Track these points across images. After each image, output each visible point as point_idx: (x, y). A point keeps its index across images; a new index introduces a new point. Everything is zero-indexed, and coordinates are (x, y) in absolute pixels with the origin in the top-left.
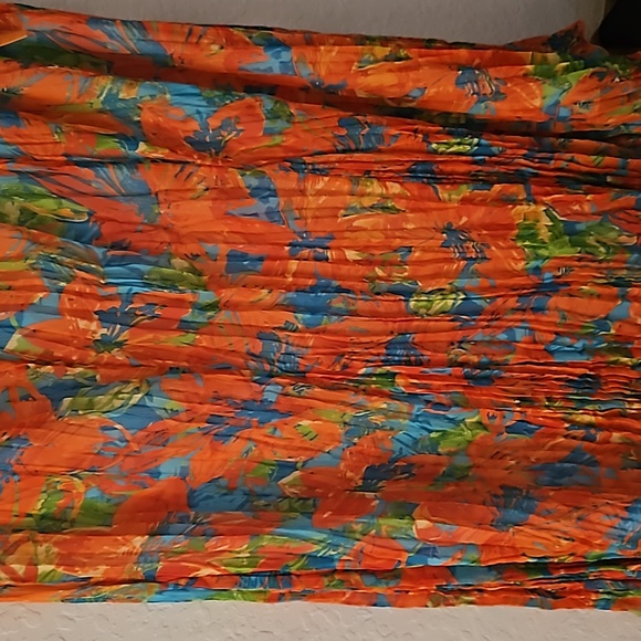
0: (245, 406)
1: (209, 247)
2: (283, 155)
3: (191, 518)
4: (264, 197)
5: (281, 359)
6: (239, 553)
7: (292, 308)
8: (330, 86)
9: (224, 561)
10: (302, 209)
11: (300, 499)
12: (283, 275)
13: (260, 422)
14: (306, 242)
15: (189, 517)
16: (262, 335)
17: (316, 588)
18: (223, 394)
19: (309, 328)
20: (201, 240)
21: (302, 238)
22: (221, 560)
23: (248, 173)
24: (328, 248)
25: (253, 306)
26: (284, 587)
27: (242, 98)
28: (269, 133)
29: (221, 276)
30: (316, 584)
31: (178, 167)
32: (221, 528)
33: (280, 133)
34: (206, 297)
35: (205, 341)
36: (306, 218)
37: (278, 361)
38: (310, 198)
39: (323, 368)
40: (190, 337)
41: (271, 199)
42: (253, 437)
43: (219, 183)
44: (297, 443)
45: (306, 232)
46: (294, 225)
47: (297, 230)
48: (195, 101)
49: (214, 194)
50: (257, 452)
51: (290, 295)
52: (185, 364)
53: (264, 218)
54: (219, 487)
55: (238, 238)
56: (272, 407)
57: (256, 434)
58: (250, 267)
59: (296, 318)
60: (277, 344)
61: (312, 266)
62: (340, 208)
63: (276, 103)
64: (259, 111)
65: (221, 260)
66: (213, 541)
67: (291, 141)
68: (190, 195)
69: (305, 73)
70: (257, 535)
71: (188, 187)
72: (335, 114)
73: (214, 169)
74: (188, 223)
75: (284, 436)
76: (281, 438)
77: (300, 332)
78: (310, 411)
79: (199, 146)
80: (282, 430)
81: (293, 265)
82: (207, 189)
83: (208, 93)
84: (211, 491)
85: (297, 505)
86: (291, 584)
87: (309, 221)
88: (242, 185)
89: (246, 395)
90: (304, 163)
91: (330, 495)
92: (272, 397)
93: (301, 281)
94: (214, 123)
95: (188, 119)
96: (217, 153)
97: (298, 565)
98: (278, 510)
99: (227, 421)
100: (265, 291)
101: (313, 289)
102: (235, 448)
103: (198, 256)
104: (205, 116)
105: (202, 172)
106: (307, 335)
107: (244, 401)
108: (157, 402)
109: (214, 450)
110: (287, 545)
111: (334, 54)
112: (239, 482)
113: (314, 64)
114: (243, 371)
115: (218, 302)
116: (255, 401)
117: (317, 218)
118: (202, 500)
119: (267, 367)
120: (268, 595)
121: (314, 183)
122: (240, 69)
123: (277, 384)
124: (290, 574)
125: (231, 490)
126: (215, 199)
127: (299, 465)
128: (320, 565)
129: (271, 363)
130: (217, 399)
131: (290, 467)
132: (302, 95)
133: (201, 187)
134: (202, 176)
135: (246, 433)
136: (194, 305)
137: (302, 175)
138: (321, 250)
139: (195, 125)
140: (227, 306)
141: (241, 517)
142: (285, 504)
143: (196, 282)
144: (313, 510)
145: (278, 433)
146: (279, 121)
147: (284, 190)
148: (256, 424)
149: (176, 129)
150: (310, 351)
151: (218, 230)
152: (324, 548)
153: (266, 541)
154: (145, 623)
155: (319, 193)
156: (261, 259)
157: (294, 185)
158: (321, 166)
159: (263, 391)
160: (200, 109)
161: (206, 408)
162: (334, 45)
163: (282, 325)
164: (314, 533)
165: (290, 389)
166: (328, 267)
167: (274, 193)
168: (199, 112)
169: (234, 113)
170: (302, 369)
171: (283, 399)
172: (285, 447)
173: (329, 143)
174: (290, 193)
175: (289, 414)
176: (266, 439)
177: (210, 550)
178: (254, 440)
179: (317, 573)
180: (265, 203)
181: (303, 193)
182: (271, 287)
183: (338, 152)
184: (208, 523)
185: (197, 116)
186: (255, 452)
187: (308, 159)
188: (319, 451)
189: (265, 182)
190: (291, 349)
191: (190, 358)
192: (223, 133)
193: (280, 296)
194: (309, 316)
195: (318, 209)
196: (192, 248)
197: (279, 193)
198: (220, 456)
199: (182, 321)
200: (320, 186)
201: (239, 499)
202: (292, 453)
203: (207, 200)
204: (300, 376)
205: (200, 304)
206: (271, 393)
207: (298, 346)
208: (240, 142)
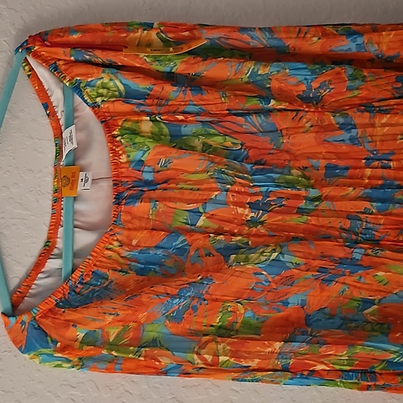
0: (341, 262)
1: (314, 162)
2: (359, 102)
3: (309, 333)
4: (348, 130)
5: (363, 232)
6: (341, 356)
7: (369, 199)
8: (389, 57)
9: (332, 361)
10: (373, 136)
11: (378, 324)
12: (362, 178)
13: (350, 272)
14: (376, 157)
15: (308, 332)
16: (349, 217)
17: (392, 384)
18: (327, 254)
19: (380, 212)
20: (308, 158)
21: (374, 154)
22: (330, 360)
23: (337, 115)
24: (391, 160)
25: (343, 198)
26: (371, 381)
27: (333, 68)
28: (350, 89)
29: (322, 180)
30: (393, 380)
31: (295, 113)
32: (328, 340)
33: (357, 89)
34: (313, 193)
35: (314, 221)
36: (376, 141)
37: (361, 234)
38: (378, 128)
39: (392, 238)
40: (305, 218)
41: (353, 130)
42: (346, 282)
43: (319, 122)
44: (375, 287)
45: (375, 150)
46: (368, 146)
47: (370, 149)
48: (304, 72)
49: (316, 129)
50: (349, 292)
51: (367, 191)
52: (302, 235)
53: (348, 142)
54: (324, 313)
55: (332, 156)
56: (359, 263)
57: (348, 280)
58: (341, 174)
59: (372, 205)
60: (360, 222)
61: (380, 172)
62: (398, 134)
63: (355, 69)
64: (344, 75)
65: (322, 170)
66: (324, 348)
67: (364, 93)
68: (302, 130)
69: (373, 49)
70: (352, 345)
71: (300, 125)
72: (393, 74)
73: (316, 114)
74: (301, 147)
75: (367, 282)
76: (364, 283)
77: (374, 214)
78: (383, 266)
79: (306, 100)
80: (365, 278)
81: (368, 172)
82: (312, 126)
83: (311, 67)
84: (320, 316)
85: (376, 328)
86: (375, 380)
87: (378, 143)
88: (334, 122)
89: (341, 255)
90: (373, 107)
91: (399, 322)
92: (358, 257)
93: (374, 182)
94: (315, 85)
95: (300, 83)
96: (317, 104)
97: (380, 367)
98: (364, 330)
99: (330, 271)
100: (351, 189)
101: (382, 187)
102: (335, 288)
103: (306, 168)
104: (310, 81)
105: (309, 116)
106: (380, 216)
107: (340, 258)
108: (287, 258)
109: (322, 290)
110: (372, 353)
111: (391, 36)
112: (338, 311)
113: (378, 44)
114: (338, 240)
115: (321, 196)
116: (347, 258)
117: (383, 141)
118: (314, 321)
119: (354, 237)
120: (360, 386)
121: (380, 119)
122: (330, 51)
123: (361, 248)
124: (375, 372)
125: (332, 316)
126: (317, 132)
127: (376, 301)
128: (396, 368)
129: (356, 234)
130: (323, 257)
131: (370, 303)
132: (369, 64)
133: (308, 125)
134: (309, 118)
135: (341, 279)
136: (306, 198)
137: (372, 114)
138: (386, 162)
139: (304, 87)
140: (327, 198)
141: (341, 334)
142: (369, 326)
143: (307, 184)
144: (388, 331)
145: (362, 280)
146: (357, 81)
147: (361, 124)
148: (348, 274)
149: (292, 90)
150: (382, 227)
151: (319, 151)
152: (398, 357)
153: (358, 349)
154: (281, 398)
155: (384, 125)
156: (347, 169)
157: (367, 121)
158: (385, 108)
159: (352, 252)
160: (307, 77)
161: (317, 263)
162: (392, 30)
163: (363, 210)
164: (391, 346)
165: (370, 251)
166: (391, 173)
167: (355, 127)
168: (306, 79)
169: (328, 78)
170: (377, 238)
171: (365, 258)
172: (367, 289)
173: (389, 93)
174: (365, 126)
175: (369, 267)
176: (355, 284)
177: (322, 354)
178: (347, 284)
179: (393, 373)
180: (349, 133)
181: (373, 125)
182: (355, 186)
183: (395, 98)
184: (320, 336)
185: (305, 82)
186: (348, 292)
187: (374, 104)
188: (390, 292)
189: (348, 120)
190: (369, 225)
191: (304, 231)
192: (321, 91)
193: (361, 192)
194: (380, 204)
195: (383, 135)
196: (304, 163)
197: (358, 127)
198: (326, 294)
199: (298, 208)
200: (384, 120)
201: (338, 322)
202: (372, 293)
203: (312, 132)
204: (375, 243)
205: (310, 198)
206: (357, 254)
207: (373, 224)
208: (331, 96)
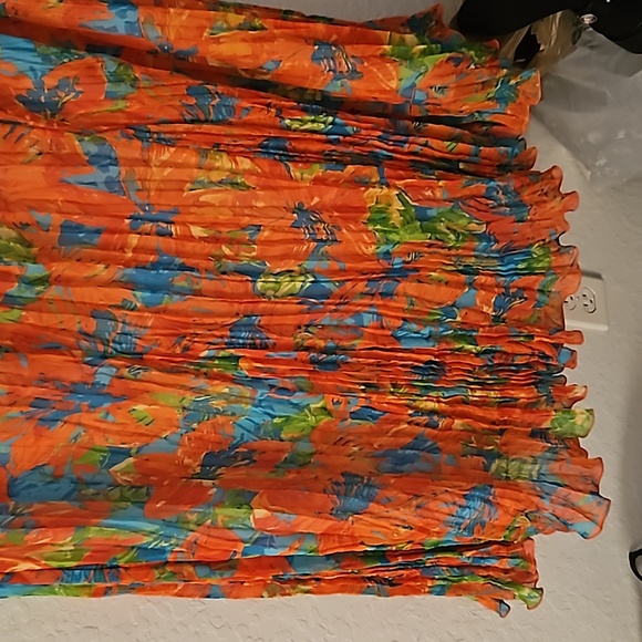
0: (73, 389)
1: (40, 216)
2: (126, 121)
3: (11, 509)
4: (103, 166)
5: (117, 339)
6: (62, 545)
7: (131, 285)
8: (180, 52)
9: (46, 555)
10: (146, 180)
11: (132, 487)
12: (122, 249)
13: (90, 406)
14: (148, 215)
15: (8, 507)
16: (96, 312)
17: (146, 582)
18: (51, 375)
19: (147, 307)
20: (31, 208)
21: (145, 211)
22: (41, 554)
23: (86, 138)
24: (172, 223)
25: (88, 282)
26: (110, 581)
27: (81, 57)
28: (111, 97)
29: (53, 248)
30: (146, 576)
31: (8, 128)
32: (43, 519)
33: (124, 98)
34: (35, 270)
35: (32, 318)
36: (149, 191)
37: (114, 341)
38: (154, 169)
39: (162, 350)
40: (16, 314)
41: (111, 167)
42: (83, 422)
43: (54, 148)
44: (131, 429)
45: (148, 205)
46: (135, 197)
47: (139, 201)
48: (28, 56)
49: (48, 159)
50: (87, 437)
51: (130, 271)
52: (9, 342)
53: (103, 187)
54: (44, 474)
55: (74, 208)
56: (105, 390)
57: (86, 418)
58: (86, 240)
59: (135, 296)
60: (113, 323)
61: (155, 241)
62: (187, 182)
63: (120, 65)
64: (100, 72)
65: (52, 231)
66: (33, 534)
67: (135, 107)
68: (21, 159)
69: (153, 35)
70: (82, 526)
71: (19, 150)
72: (184, 81)
73: (49, 132)
74: (19, 188)
75: (117, 421)
76: (113, 423)
77: (139, 311)
78: (147, 396)
79: (33, 106)
80: (115, 414)
81: (134, 239)
82: (40, 154)
83: (43, 48)
84: (36, 478)
85: (128, 494)
86: (118, 578)
87: (152, 193)
88: (80, 151)
89: (76, 377)
90: (149, 132)
91: (165, 483)
92: (105, 380)
93: (142, 257)
94: (50, 82)
95: (20, 75)
96: (53, 116)
97: (127, 558)
98: (108, 499)
99: (53, 405)
100: (101, 266)
101: (155, 266)
102: (62, 434)
103: (28, 225)
104: (39, 74)
105: (35, 135)
106: (146, 314)
107: (73, 383)
109: (39, 436)
110: (115, 537)
111: (184, 18)
112: (67, 469)
113: (163, 27)
114: (74, 352)
115: (49, 276)
116: (86, 383)
117: (161, 190)
118: (23, 489)
119: (101, 348)
120: (93, 589)
121: (159, 153)
122: (81, 26)
123: (111, 365)
124: (118, 567)
125: (57, 478)
126: (48, 165)
127: (133, 451)
128: (152, 558)
129: (106, 342)
130: (44, 380)
131: (123, 453)
132: (150, 58)
133: (33, 150)
134: (35, 140)
135: (75, 417)
136: (21, 279)
137: (146, 144)
138: (165, 225)
139: (29, 83)
140: (59, 280)
141: (67, 507)
142: (116, 493)
143: (25, 254)
144: (146, 499)
145: (110, 418)
146: (122, 85)
147: (126, 159)
148: (87, 408)
149: (7, 86)
150: (148, 331)
151: (51, 198)
152: (155, 540)
153: (93, 533)
155: (164, 165)
156: (98, 232)
157: (137, 154)
158: (168, 136)
159: (95, 373)
160: (35, 66)
161: (31, 391)
162: (186, 8)
163: (120, 304)
164: (146, 524)
165: (125, 372)
166: (172, 243)
167: (115, 162)
168: (32, 70)
169: (72, 73)
170: (139, 350)
171: (117, 382)
172: (118, 433)
173: (176, 112)
174: (132, 163)
175: (123, 397)
176: (97, 424)
177: (29, 543)
178: (83, 425)
179: (147, 566)
180: (104, 172)
181: (146, 163)
182: (108, 262)
183: (186, 122)
184: (32, 514)
185: (30, 73)
186: (84, 438)
187: (153, 128)
188: (155, 436)
189: (105, 150)
190: (127, 329)
191: (14, 336)
192: (59, 93)
193: (118, 272)
194: (149, 294)
195: (162, 181)
196: (21, 216)
197: (121, 162)
198: (45, 443)
199: (6, 295)
200: (166, 156)
201: (65, 486)
202: (126, 439)
203: (39, 164)
204: (137, 357)
205: (28, 278)
206: (104, 375)
207: (136, 325)
208: (79, 104)
